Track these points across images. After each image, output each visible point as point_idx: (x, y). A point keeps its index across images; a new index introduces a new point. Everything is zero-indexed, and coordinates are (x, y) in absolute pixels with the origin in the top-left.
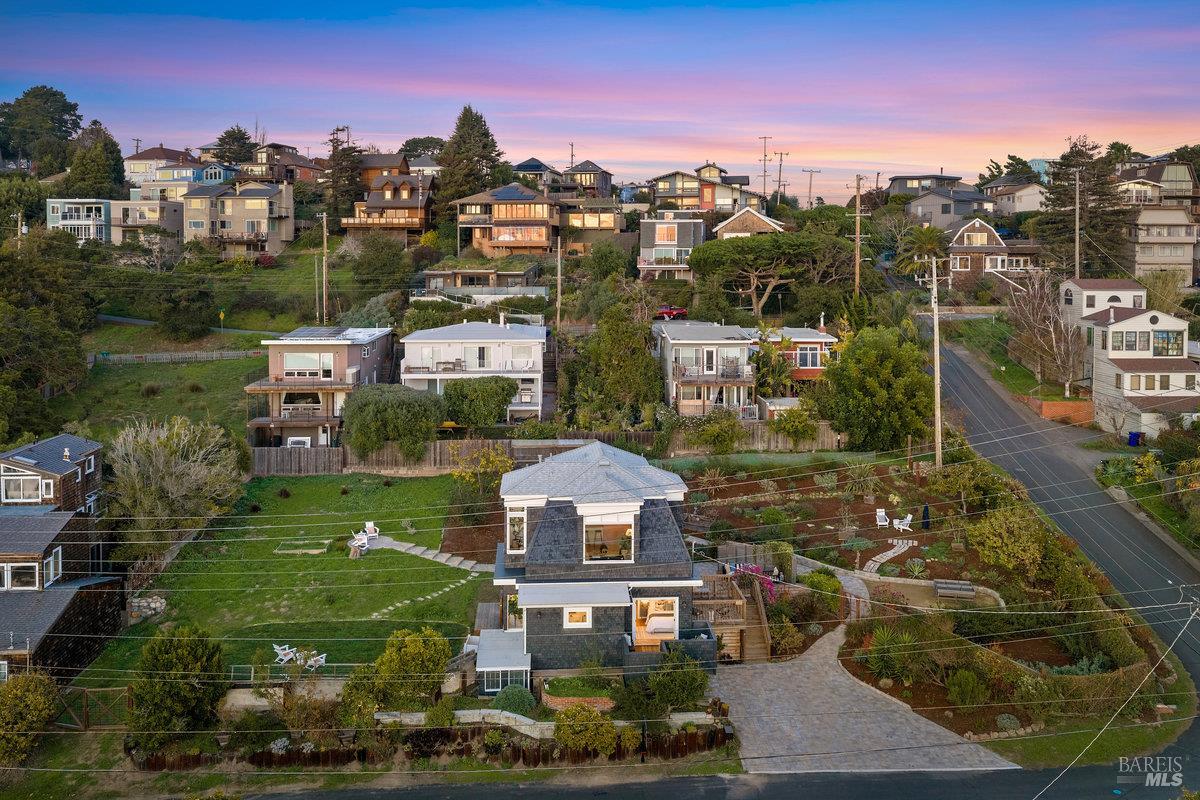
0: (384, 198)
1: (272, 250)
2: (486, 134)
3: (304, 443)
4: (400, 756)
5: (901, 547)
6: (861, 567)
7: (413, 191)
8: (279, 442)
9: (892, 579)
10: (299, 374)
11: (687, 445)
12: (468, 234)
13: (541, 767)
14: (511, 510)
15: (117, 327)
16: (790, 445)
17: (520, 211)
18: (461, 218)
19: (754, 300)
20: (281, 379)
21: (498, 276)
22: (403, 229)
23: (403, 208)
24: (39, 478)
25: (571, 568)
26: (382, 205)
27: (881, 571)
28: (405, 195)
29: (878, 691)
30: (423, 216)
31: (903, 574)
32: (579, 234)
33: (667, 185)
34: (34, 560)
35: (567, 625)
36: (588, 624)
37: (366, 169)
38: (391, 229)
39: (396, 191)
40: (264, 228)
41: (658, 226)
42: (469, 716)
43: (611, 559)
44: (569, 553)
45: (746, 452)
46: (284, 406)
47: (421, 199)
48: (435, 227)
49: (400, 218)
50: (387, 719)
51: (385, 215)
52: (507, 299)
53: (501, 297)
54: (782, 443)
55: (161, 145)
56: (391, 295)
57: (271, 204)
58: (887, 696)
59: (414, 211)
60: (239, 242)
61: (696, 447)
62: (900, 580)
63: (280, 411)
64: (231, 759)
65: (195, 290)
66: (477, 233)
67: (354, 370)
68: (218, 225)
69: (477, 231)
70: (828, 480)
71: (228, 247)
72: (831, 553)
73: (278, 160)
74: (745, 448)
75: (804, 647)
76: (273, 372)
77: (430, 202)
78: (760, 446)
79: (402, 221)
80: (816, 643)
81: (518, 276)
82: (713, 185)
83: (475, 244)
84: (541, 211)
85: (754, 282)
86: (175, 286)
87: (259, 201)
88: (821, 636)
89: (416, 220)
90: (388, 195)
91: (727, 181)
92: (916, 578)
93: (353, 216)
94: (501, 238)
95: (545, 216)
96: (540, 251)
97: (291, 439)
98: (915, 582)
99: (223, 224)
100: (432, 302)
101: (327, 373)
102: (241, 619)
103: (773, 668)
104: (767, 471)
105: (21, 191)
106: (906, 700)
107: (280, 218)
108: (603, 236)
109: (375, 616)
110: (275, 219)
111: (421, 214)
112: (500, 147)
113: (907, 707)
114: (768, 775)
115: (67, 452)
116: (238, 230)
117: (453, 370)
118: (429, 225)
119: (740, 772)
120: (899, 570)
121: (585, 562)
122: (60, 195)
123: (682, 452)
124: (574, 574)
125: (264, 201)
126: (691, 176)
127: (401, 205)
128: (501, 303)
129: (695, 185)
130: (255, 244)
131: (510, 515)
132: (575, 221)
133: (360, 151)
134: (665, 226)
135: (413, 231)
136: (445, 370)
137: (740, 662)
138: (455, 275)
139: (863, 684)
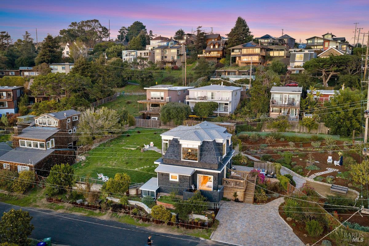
0: (210, 48)
1: (178, 64)
2: (246, 26)
3: (155, 119)
4: (110, 211)
5: (330, 170)
6: (308, 177)
7: (219, 45)
8: (149, 118)
9: (318, 182)
10: (155, 98)
11: (269, 128)
12: (234, 59)
13: (147, 223)
14: (164, 140)
15: (131, 86)
16: (308, 131)
17: (250, 51)
18: (232, 54)
19: (324, 80)
20: (150, 100)
21: (239, 72)
22: (216, 58)
23: (216, 51)
24: (55, 120)
25: (177, 161)
26: (210, 50)
27: (315, 179)
28: (217, 47)
29: (284, 221)
30: (222, 53)
31: (324, 181)
32: (271, 58)
33: (311, 42)
34: (44, 141)
35: (171, 179)
36: (177, 180)
37: (208, 39)
38: (212, 58)
39: (214, 46)
40: (176, 58)
41: (297, 55)
42: (132, 203)
43: (191, 160)
44: (177, 156)
45: (291, 132)
46: (151, 108)
47: (221, 48)
48: (225, 57)
49: (214, 54)
50: (110, 199)
51: (210, 53)
52: (240, 79)
53: (239, 79)
54: (305, 130)
55: (160, 36)
56: (204, 78)
57: (178, 51)
58: (287, 224)
59: (219, 52)
60: (169, 62)
61: (272, 129)
62: (321, 183)
63: (149, 109)
64: (67, 202)
65: (148, 75)
66: (237, 59)
67: (168, 97)
68: (164, 57)
69: (238, 58)
70: (316, 144)
71: (166, 64)
72: (299, 170)
73: (189, 39)
74: (291, 130)
75: (269, 200)
76: (148, 97)
77: (224, 48)
78: (296, 130)
79: (215, 55)
80: (274, 201)
81: (245, 72)
82: (329, 41)
83: (237, 62)
84: (257, 51)
85: (324, 73)
86: (143, 74)
87: (174, 50)
88: (277, 198)
89: (219, 55)
90: (212, 47)
91: (335, 40)
92: (329, 183)
93: (202, 54)
94: (244, 60)
95: (259, 52)
96: (257, 64)
97: (152, 117)
98: (327, 184)
99: (166, 57)
100: (216, 80)
101: (162, 98)
102: (101, 165)
103: (252, 206)
104: (293, 139)
105: (117, 49)
106: (292, 227)
107: (180, 55)
108: (279, 59)
109: (136, 169)
110: (179, 55)
111: (221, 53)
112: (250, 30)
113: (292, 229)
114: (217, 242)
115: (65, 114)
116: (169, 59)
117: (203, 99)
118: (223, 56)
119: (208, 239)
120: (323, 179)
121: (182, 160)
122: (126, 50)
123: (267, 130)
124: (178, 164)
125: (176, 50)
126: (320, 38)
127: (216, 50)
128: (238, 81)
129: (322, 41)
130: (173, 62)
131: (163, 142)
132: (271, 54)
133: (206, 34)
134: (299, 54)
135: (219, 59)
136: (201, 99)
137: (242, 202)
138: (226, 72)
139: (281, 218)
